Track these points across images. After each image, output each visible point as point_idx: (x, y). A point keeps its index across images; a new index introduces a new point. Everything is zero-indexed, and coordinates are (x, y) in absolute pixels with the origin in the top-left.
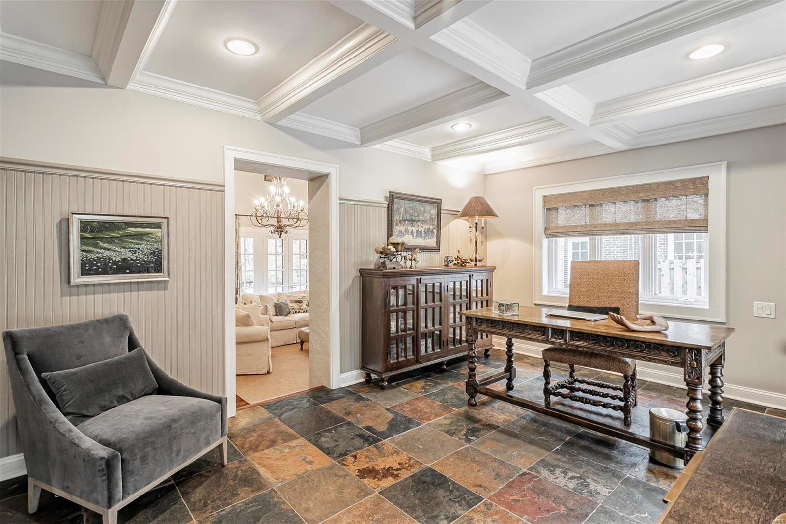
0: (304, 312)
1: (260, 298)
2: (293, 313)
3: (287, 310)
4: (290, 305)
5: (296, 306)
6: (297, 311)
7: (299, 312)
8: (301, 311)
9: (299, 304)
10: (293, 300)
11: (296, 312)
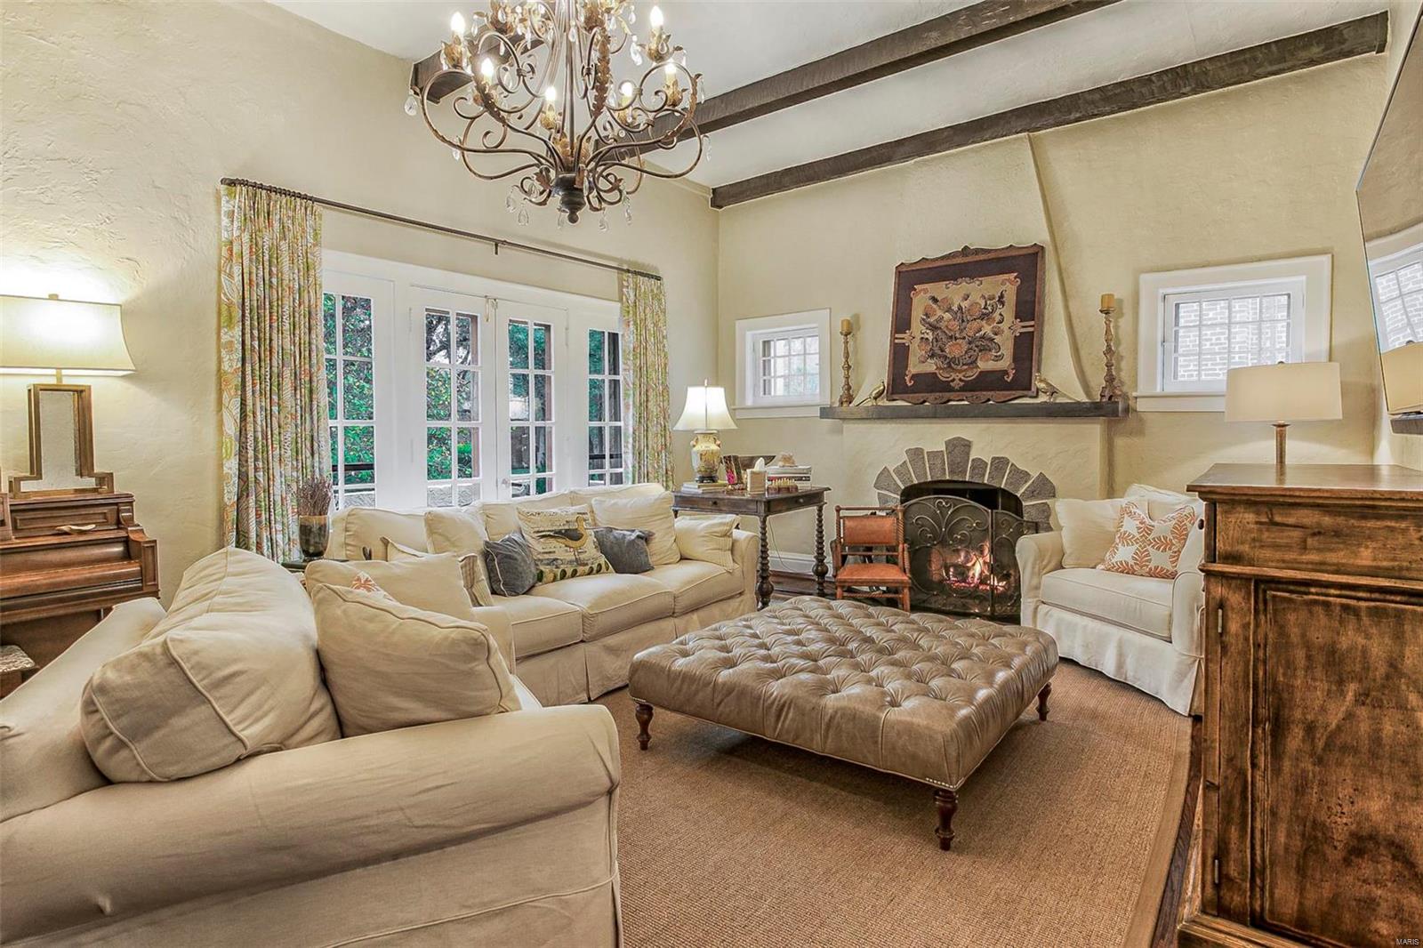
0: (590, 573)
1: (427, 521)
2: (555, 580)
3: (533, 570)
4: (538, 546)
5: (561, 550)
6: (569, 572)
7: (574, 574)
8: (580, 569)
9: (571, 543)
10: (547, 527)
11: (564, 575)
